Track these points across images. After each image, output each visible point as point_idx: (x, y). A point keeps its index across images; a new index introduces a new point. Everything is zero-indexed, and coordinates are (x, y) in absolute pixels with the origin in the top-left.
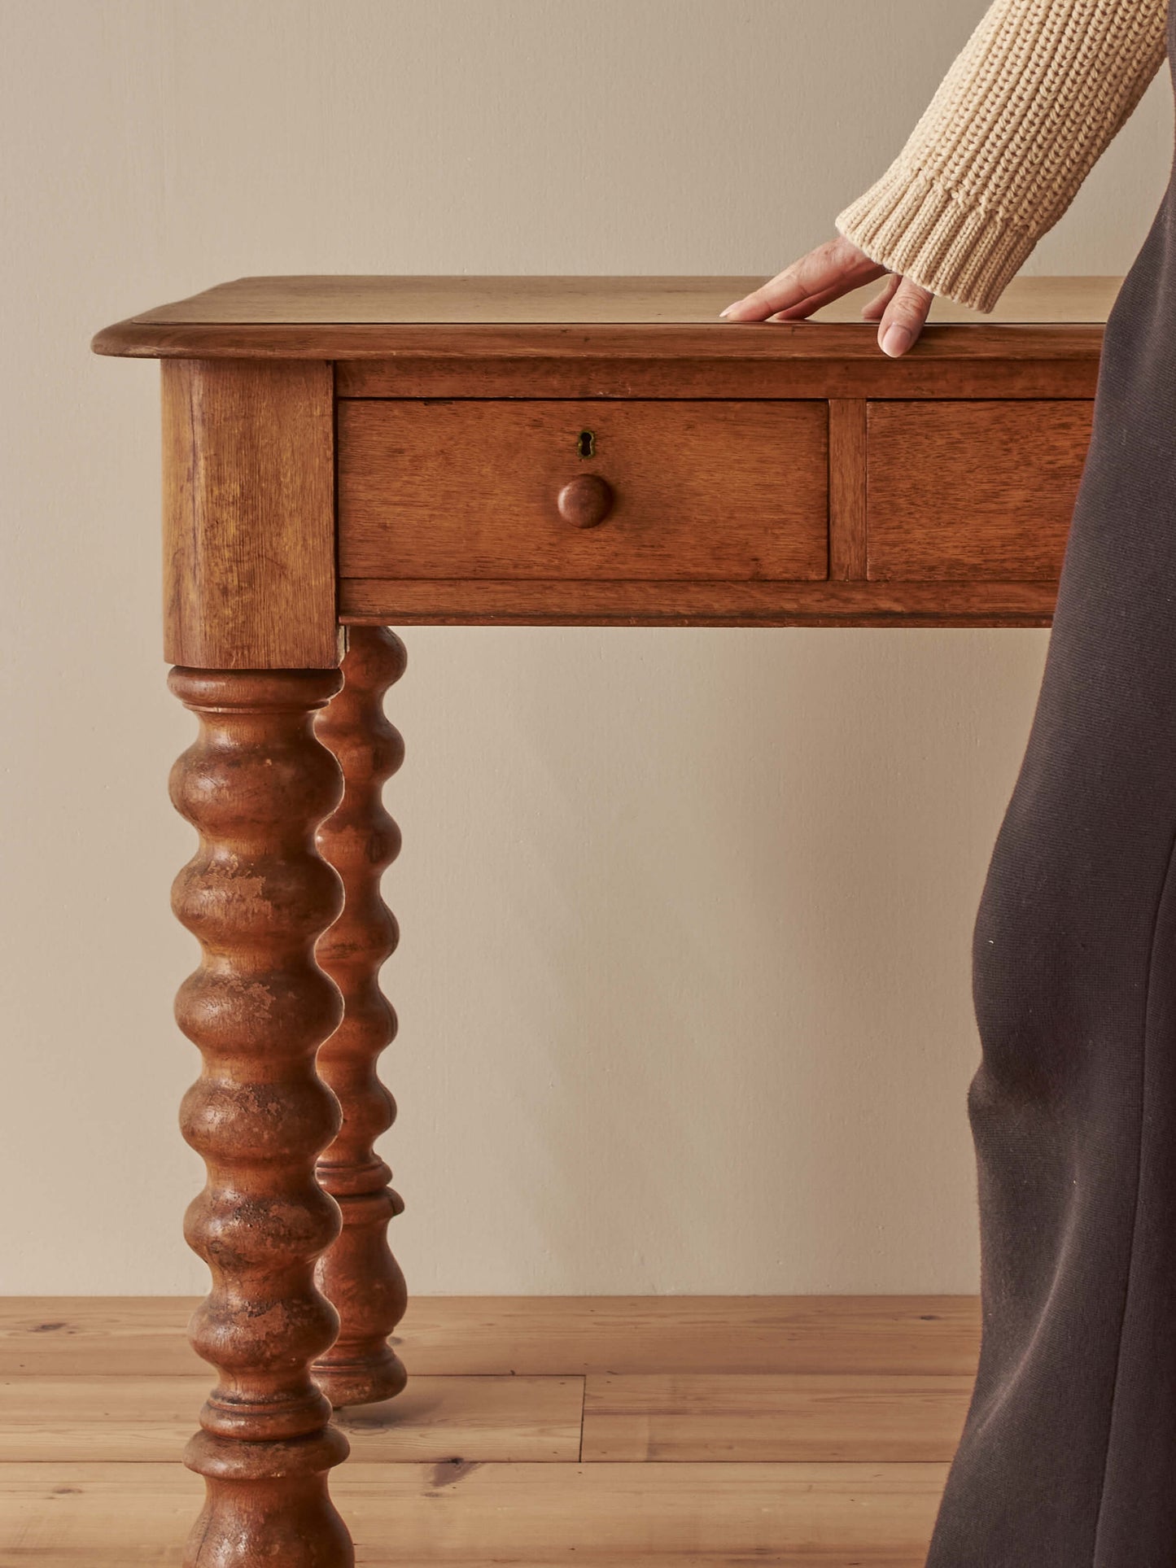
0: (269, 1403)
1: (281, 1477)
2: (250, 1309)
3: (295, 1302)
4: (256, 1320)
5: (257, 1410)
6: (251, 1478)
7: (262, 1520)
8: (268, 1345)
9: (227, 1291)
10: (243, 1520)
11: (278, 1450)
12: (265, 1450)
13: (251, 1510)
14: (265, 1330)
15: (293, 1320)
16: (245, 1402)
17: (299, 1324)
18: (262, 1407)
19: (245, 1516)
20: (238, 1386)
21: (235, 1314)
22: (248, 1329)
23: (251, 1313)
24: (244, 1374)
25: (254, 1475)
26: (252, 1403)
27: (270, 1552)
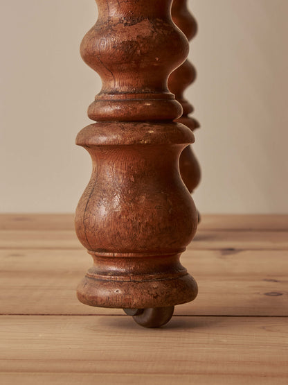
0: (138, 93)
1: (147, 144)
2: (125, 21)
3: (158, 19)
4: (129, 28)
5: (131, 97)
6: (126, 143)
7: (132, 179)
8: (138, 45)
9: (109, 11)
10: (119, 180)
11: (144, 126)
12: (135, 125)
13: (125, 172)
14: (136, 34)
15: (157, 30)
16: (121, 93)
17: (160, 32)
18: (134, 95)
19: (121, 177)
20: (116, 83)
21: (114, 25)
22: (124, 34)
23: (126, 24)
24: (120, 71)
25: (127, 142)
26: (125, 93)
27: (138, 201)
